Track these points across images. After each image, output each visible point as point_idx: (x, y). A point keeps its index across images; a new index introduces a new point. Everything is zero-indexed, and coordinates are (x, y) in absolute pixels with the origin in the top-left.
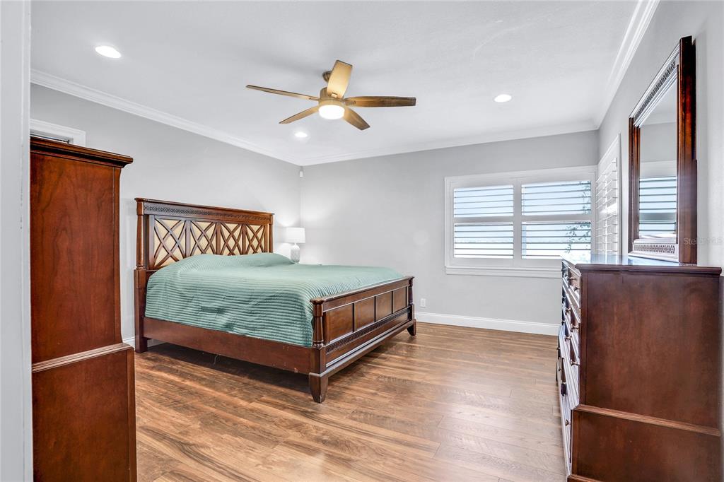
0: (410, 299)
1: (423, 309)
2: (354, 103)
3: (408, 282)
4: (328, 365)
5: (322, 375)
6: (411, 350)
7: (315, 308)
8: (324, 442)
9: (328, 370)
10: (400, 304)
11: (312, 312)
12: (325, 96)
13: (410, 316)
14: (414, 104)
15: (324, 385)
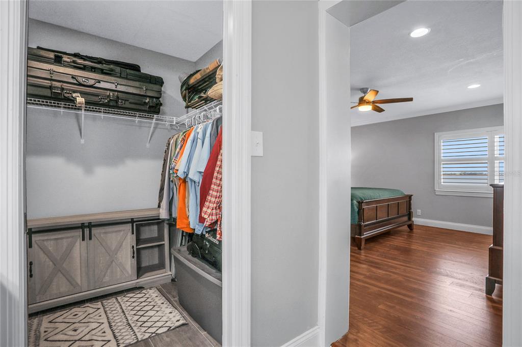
0: (410, 208)
1: (418, 216)
2: (377, 103)
3: (408, 197)
4: (364, 234)
5: (362, 237)
6: (410, 237)
7: (359, 205)
8: (367, 262)
9: (365, 236)
10: (403, 210)
11: (358, 207)
12: (362, 101)
13: (410, 219)
14: (412, 100)
15: (363, 243)
